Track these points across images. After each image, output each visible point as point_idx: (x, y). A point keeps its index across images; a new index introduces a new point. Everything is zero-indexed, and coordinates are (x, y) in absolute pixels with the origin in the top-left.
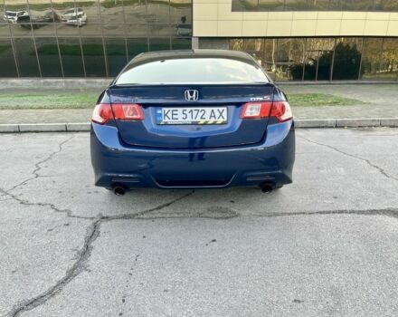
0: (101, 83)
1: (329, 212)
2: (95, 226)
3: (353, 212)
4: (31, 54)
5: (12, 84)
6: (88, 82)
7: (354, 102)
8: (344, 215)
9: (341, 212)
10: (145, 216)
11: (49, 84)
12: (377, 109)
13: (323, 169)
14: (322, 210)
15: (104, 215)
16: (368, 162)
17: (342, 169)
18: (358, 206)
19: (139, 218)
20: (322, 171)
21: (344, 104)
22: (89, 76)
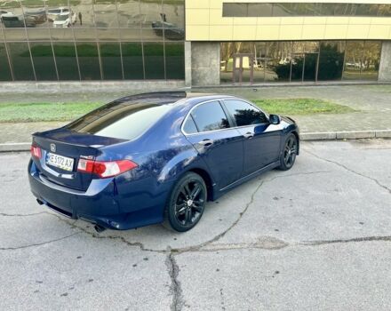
0: (96, 86)
1: (361, 240)
2: (171, 260)
3: (380, 238)
4: (22, 55)
5: (7, 88)
6: (83, 85)
7: (345, 110)
8: (374, 241)
9: (371, 239)
10: (208, 248)
11: (44, 87)
12: (369, 118)
13: (341, 191)
14: (355, 237)
15: (173, 248)
16: (377, 182)
17: (357, 191)
18: (382, 232)
19: (204, 250)
20: (340, 193)
21: (337, 112)
22: (84, 79)
